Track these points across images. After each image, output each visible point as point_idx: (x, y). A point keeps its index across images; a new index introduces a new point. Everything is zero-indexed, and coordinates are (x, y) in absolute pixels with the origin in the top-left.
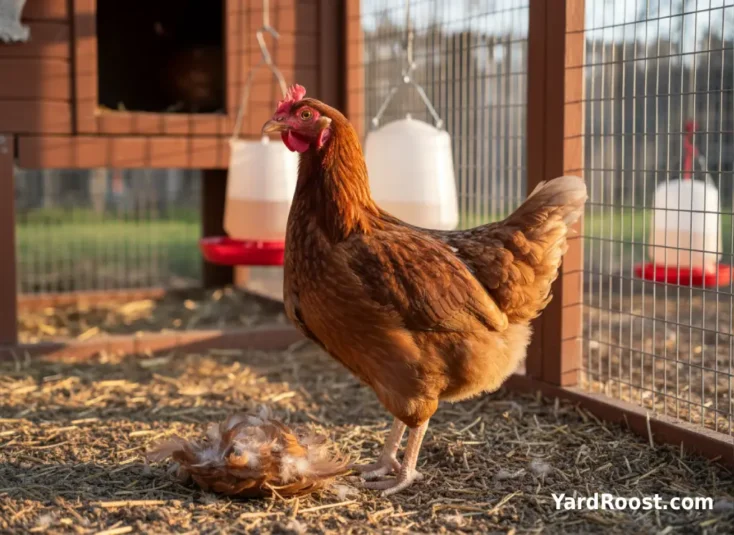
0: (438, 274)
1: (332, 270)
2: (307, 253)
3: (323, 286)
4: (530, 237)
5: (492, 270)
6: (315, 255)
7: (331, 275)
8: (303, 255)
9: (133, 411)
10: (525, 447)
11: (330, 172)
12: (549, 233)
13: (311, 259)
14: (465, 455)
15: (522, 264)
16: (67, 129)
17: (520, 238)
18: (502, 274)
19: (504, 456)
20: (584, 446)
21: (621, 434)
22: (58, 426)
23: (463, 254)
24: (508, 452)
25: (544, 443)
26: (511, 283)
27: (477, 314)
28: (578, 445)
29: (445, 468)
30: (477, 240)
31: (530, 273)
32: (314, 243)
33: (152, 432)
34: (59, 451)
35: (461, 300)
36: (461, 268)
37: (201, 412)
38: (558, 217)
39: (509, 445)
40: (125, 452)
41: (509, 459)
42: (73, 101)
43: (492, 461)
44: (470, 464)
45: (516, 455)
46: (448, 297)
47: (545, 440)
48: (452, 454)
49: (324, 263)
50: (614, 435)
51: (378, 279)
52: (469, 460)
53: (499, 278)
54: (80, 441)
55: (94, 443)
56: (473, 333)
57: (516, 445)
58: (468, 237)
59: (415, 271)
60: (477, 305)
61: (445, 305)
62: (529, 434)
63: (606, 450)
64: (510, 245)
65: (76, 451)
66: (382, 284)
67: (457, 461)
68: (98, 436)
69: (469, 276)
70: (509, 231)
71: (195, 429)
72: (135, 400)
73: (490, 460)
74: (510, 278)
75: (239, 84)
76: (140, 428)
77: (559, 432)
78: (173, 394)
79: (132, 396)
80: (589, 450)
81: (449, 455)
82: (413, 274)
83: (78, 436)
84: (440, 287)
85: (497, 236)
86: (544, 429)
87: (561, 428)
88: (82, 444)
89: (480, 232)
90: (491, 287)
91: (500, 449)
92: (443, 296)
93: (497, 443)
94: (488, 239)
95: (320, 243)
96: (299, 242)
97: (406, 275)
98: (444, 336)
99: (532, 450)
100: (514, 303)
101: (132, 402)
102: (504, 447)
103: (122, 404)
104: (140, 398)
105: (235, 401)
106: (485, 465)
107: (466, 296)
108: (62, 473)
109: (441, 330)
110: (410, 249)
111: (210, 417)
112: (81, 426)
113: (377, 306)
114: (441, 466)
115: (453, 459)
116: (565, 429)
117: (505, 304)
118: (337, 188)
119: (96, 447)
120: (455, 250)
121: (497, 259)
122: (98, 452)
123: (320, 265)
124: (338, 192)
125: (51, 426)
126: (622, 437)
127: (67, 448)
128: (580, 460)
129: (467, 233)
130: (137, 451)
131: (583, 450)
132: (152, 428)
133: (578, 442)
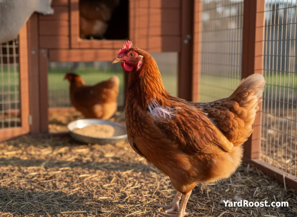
0: (199, 128)
1: (146, 126)
2: (134, 119)
3: (143, 134)
4: (241, 105)
5: (225, 122)
6: (138, 120)
7: (146, 129)
8: (132, 119)
9: (84, 164)
10: (233, 188)
11: (143, 79)
12: (249, 102)
13: (136, 122)
14: (208, 191)
15: (238, 119)
16: (67, 47)
17: (237, 106)
18: (229, 123)
19: (224, 191)
20: (258, 188)
21: (273, 183)
22: (54, 171)
23: (210, 116)
24: (226, 189)
25: (241, 185)
26: (234, 128)
27: (218, 146)
28: (255, 187)
29: (199, 196)
30: (216, 108)
31: (242, 122)
32: (137, 113)
33: (88, 175)
34: (51, 184)
35: (211, 140)
36: (210, 124)
37: (109, 166)
38: (252, 94)
39: (227, 186)
40: (76, 185)
41: (226, 193)
42: (70, 36)
43: (219, 194)
44: (209, 195)
45: (229, 191)
46: (204, 139)
47: (242, 184)
48: (202, 190)
49: (142, 124)
50: (270, 183)
51: (171, 131)
52: (209, 193)
53: (228, 126)
54: (61, 178)
55: (65, 180)
56: (217, 155)
57: (230, 186)
58: (212, 106)
59: (188, 127)
60: (219, 141)
61: (203, 142)
62: (236, 180)
63: (266, 190)
64: (232, 109)
65: (57, 184)
66: (172, 134)
67: (204, 193)
68: (68, 176)
69: (214, 127)
70: (231, 103)
71: (105, 175)
72: (86, 159)
73: (218, 194)
74: (233, 126)
75: (134, 29)
76: (84, 173)
77: (248, 180)
78: (102, 156)
79: (85, 157)
80: (260, 189)
81: (201, 190)
82: (187, 128)
83: (60, 176)
84: (200, 134)
85: (226, 106)
86: (242, 178)
87: (248, 178)
88: (61, 180)
89: (218, 103)
90: (225, 131)
91: (223, 188)
92: (202, 138)
93: (222, 184)
94: (222, 107)
95: (139, 114)
96: (130, 113)
97: (184, 129)
98: (203, 156)
99: (236, 190)
100: (236, 138)
101: (85, 160)
102: (225, 187)
103: (81, 161)
104: (88, 158)
105: (125, 161)
106: (216, 196)
107: (213, 138)
108: (49, 195)
109: (201, 153)
110: (184, 116)
111: (112, 169)
112: (63, 171)
113: (170, 141)
114: (197, 195)
115: (202, 193)
116: (251, 179)
117: (232, 139)
118: (146, 86)
119: (66, 182)
120: (207, 114)
121: (227, 116)
122: (66, 184)
123: (141, 124)
124: (146, 88)
125: (51, 171)
126: (274, 184)
127: (54, 182)
128: (255, 195)
129: (212, 104)
130: (80, 185)
131: (257, 189)
132: (90, 173)
133: (256, 186)
